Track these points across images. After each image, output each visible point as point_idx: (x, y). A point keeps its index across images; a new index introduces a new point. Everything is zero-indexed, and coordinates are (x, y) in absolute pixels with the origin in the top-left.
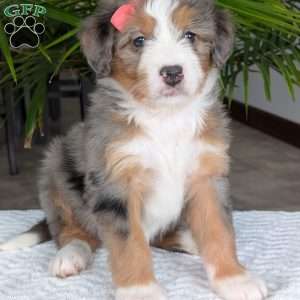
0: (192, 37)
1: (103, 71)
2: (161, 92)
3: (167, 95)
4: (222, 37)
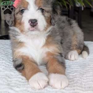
0: (42, 10)
1: (11, 24)
2: (29, 29)
3: (31, 31)
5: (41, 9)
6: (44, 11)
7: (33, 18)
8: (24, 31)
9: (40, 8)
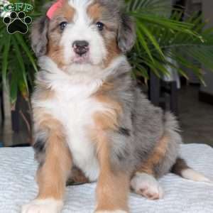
4: (127, 32)
5: (99, 23)
6: (104, 27)
7: (81, 38)
8: (63, 65)
9: (97, 21)
